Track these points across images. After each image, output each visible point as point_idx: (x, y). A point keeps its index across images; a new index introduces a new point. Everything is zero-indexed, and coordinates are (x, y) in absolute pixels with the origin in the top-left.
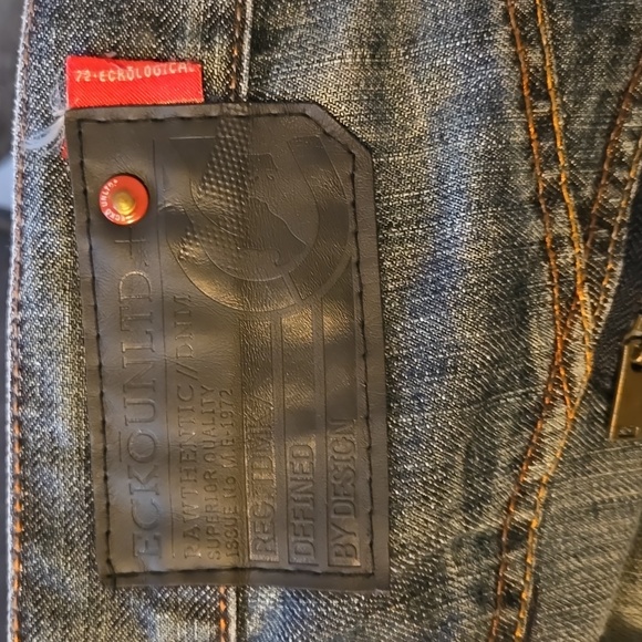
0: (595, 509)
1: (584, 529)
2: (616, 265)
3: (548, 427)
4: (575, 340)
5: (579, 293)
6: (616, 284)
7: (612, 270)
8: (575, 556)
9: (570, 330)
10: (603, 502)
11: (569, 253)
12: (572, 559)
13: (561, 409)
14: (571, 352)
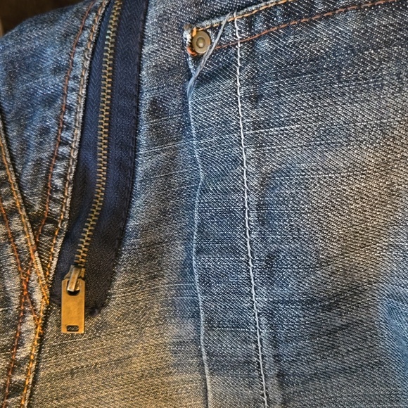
0: (72, 373)
1: (64, 384)
2: (58, 241)
3: (23, 328)
4: (33, 281)
5: (32, 257)
6: (59, 250)
7: (56, 244)
8: (57, 399)
9: (30, 276)
10: (77, 368)
11: (23, 238)
12: (55, 401)
13: (30, 317)
14: (32, 287)
